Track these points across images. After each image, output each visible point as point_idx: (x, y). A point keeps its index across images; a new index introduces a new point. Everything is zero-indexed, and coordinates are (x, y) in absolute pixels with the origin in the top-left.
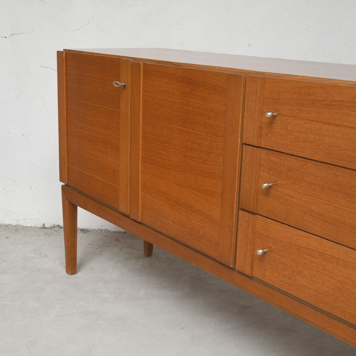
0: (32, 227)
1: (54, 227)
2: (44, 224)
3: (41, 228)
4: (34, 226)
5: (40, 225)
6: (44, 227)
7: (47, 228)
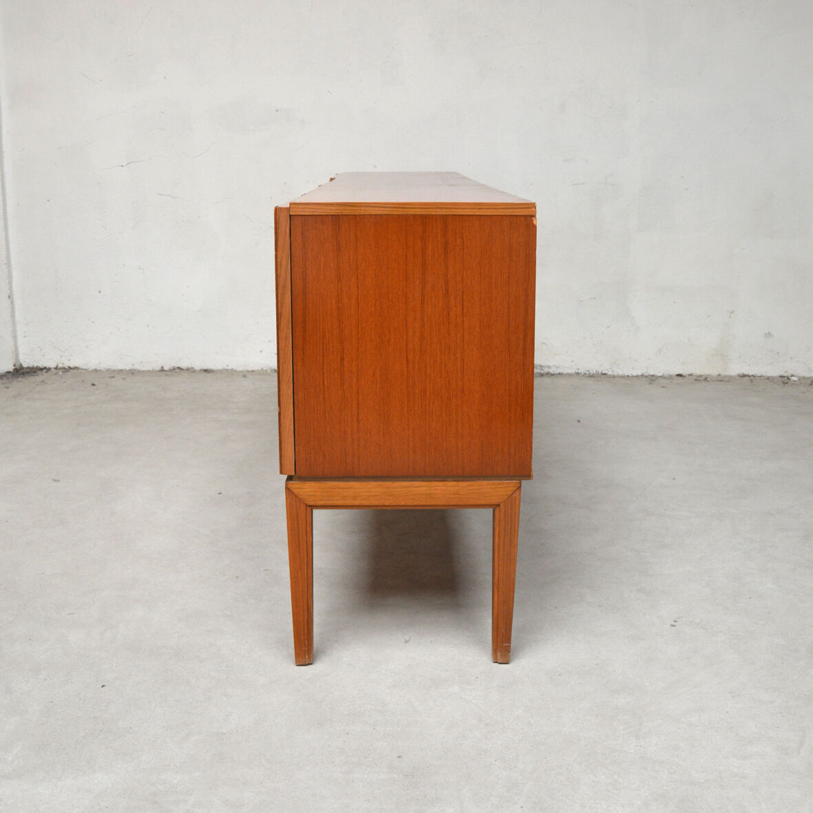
0: (149, 371)
1: (174, 369)
2: (162, 367)
3: (160, 371)
4: (151, 369)
5: (158, 368)
6: (162, 370)
7: (166, 371)
